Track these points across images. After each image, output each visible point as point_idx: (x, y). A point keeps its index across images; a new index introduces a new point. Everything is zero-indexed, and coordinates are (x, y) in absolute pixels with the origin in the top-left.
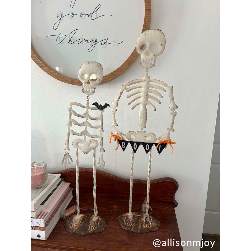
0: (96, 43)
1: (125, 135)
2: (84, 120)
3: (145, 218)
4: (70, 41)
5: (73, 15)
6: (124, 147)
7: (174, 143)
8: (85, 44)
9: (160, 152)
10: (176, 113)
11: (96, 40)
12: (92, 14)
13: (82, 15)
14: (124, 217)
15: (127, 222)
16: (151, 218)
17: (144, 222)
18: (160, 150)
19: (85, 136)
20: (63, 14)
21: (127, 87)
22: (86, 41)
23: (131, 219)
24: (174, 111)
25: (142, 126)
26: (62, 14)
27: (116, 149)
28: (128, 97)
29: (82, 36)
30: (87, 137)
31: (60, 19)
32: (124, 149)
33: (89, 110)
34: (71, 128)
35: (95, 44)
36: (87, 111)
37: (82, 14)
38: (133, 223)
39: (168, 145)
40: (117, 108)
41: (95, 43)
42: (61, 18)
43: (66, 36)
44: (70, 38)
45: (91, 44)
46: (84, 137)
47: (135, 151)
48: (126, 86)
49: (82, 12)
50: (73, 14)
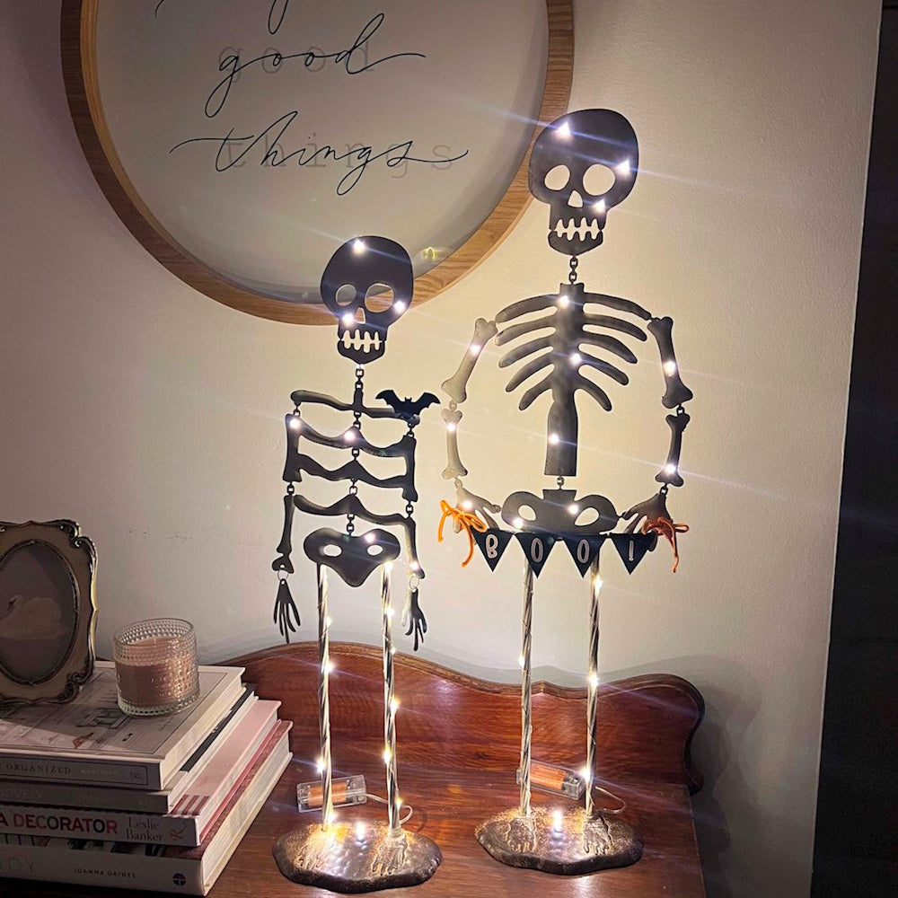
0: (367, 162)
1: (495, 508)
2: (345, 457)
3: (583, 825)
4: (267, 157)
5: (277, 59)
6: (496, 554)
7: (684, 528)
8: (325, 166)
9: (631, 567)
10: (687, 418)
11: (365, 149)
12: (350, 52)
13: (314, 56)
14: (504, 823)
15: (517, 840)
16: (607, 823)
17: (582, 837)
18: (631, 559)
19: (351, 519)
20: (240, 58)
21: (501, 327)
22: (329, 152)
23: (531, 830)
24: (681, 408)
25: (559, 470)
26: (237, 58)
27: (465, 564)
28: (505, 363)
29: (315, 135)
30: (357, 521)
31: (232, 75)
32: (493, 563)
33: (364, 418)
34: (299, 489)
35: (364, 164)
36: (357, 422)
37: (312, 54)
38: (539, 844)
39: (659, 537)
40: (460, 407)
41: (363, 161)
42: (234, 72)
43: (253, 139)
44: (270, 146)
45: (349, 166)
46: (348, 521)
47: (535, 567)
48: (493, 324)
49: (312, 48)
50: (277, 55)
